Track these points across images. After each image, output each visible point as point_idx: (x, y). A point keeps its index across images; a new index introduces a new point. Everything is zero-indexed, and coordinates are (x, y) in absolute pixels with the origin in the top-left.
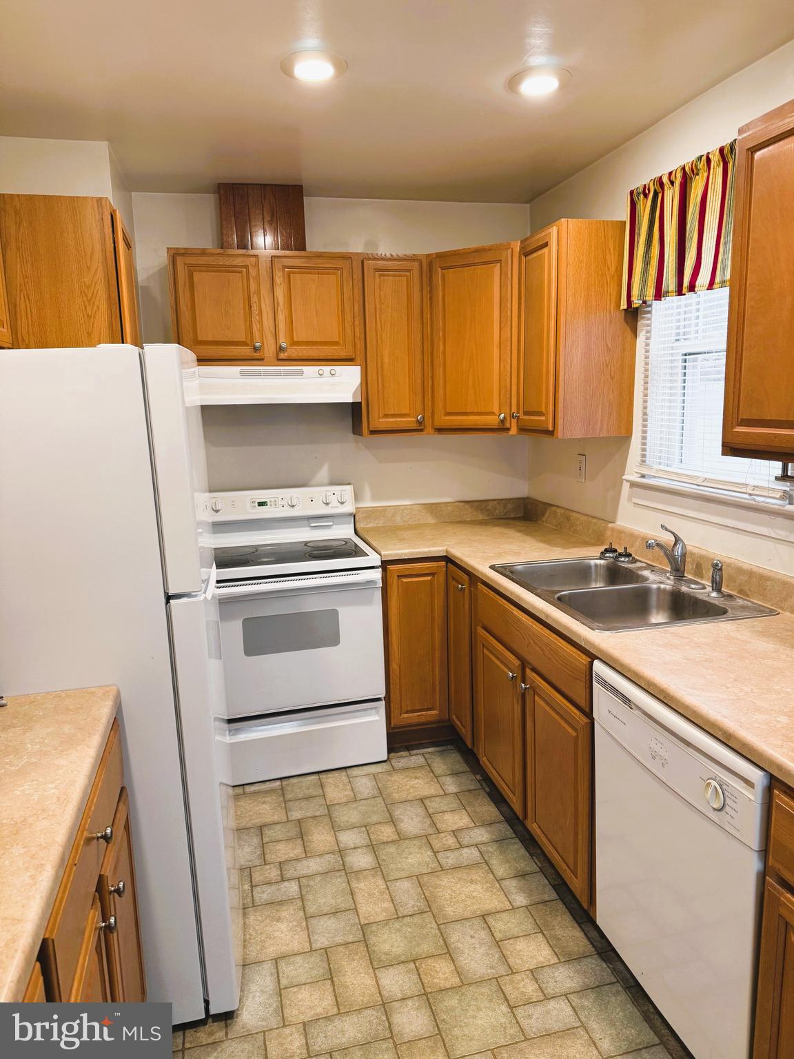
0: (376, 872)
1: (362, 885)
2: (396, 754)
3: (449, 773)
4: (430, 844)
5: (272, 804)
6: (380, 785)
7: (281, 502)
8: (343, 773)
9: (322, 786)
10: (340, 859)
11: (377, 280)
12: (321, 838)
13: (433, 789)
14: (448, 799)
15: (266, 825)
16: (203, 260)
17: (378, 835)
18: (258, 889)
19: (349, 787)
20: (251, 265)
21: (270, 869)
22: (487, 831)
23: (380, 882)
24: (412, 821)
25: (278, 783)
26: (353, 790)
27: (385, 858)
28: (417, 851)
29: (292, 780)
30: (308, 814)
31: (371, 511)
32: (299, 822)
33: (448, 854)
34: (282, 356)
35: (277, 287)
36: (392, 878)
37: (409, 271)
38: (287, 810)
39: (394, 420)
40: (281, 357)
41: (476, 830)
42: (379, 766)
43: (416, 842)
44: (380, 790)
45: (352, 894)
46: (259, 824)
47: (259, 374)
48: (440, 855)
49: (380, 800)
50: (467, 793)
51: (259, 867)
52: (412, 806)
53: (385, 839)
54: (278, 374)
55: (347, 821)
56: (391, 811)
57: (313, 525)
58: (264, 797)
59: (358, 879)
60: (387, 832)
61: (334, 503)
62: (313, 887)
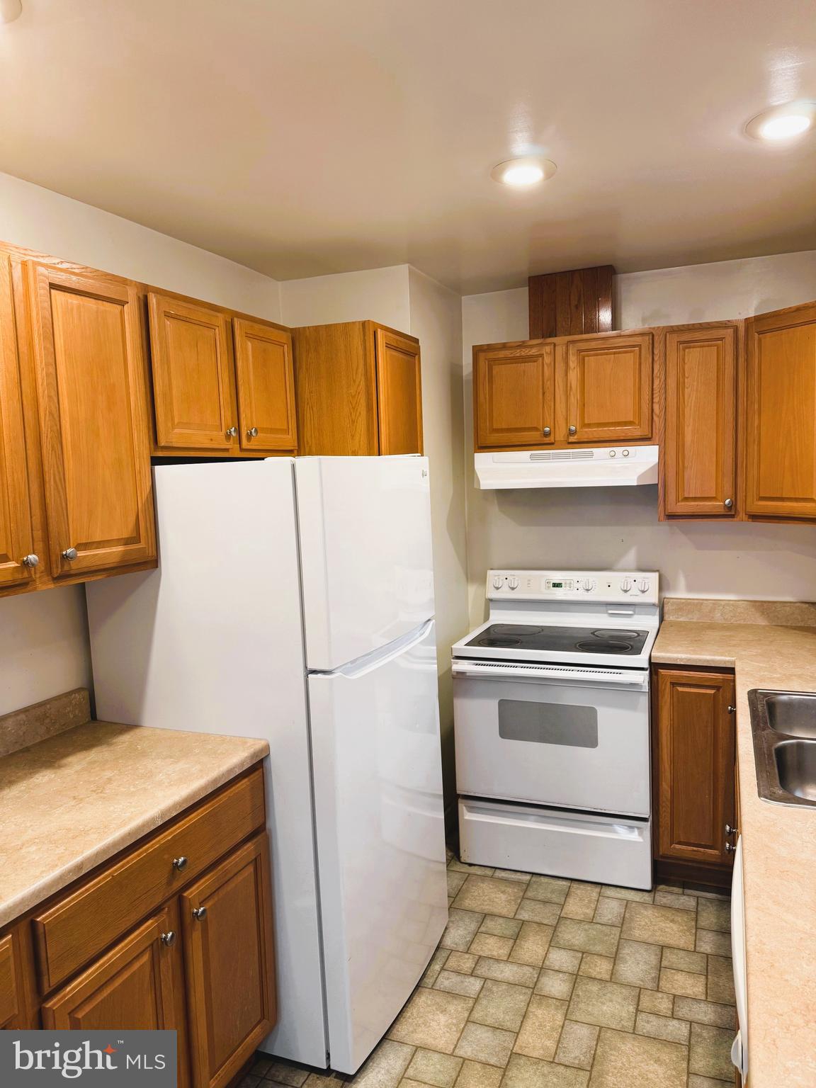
0: (562, 1005)
1: (539, 1012)
2: (667, 887)
3: (715, 929)
4: (639, 998)
5: (511, 896)
6: (627, 915)
7: (577, 585)
8: (597, 889)
9: (567, 895)
10: (536, 976)
11: (681, 352)
12: (533, 947)
13: (684, 940)
14: (694, 957)
15: (493, 915)
16: (502, 354)
17: (590, 967)
18: (445, 974)
19: (593, 906)
20: (547, 353)
21: (468, 958)
22: (715, 1012)
23: (559, 1017)
24: (635, 967)
25: (528, 877)
26: (595, 910)
27: (580, 993)
28: (620, 1000)
29: (543, 880)
30: (537, 919)
31: (683, 603)
32: (523, 922)
33: (652, 1018)
34: (572, 439)
35: (571, 372)
36: (574, 1018)
37: (721, 339)
38: (520, 907)
39: (696, 503)
40: (570, 441)
41: (702, 1005)
42: (640, 894)
43: (625, 991)
44: (623, 920)
45: (524, 1017)
46: (485, 912)
47: (547, 458)
48: (642, 1016)
49: (616, 931)
50: (721, 959)
51: (460, 953)
52: (647, 950)
53: (594, 974)
54: (567, 457)
55: (569, 941)
56: (620, 947)
57: (610, 612)
58: (506, 886)
59: (540, 1004)
60: (601, 968)
61: (635, 591)
62: (493, 993)
